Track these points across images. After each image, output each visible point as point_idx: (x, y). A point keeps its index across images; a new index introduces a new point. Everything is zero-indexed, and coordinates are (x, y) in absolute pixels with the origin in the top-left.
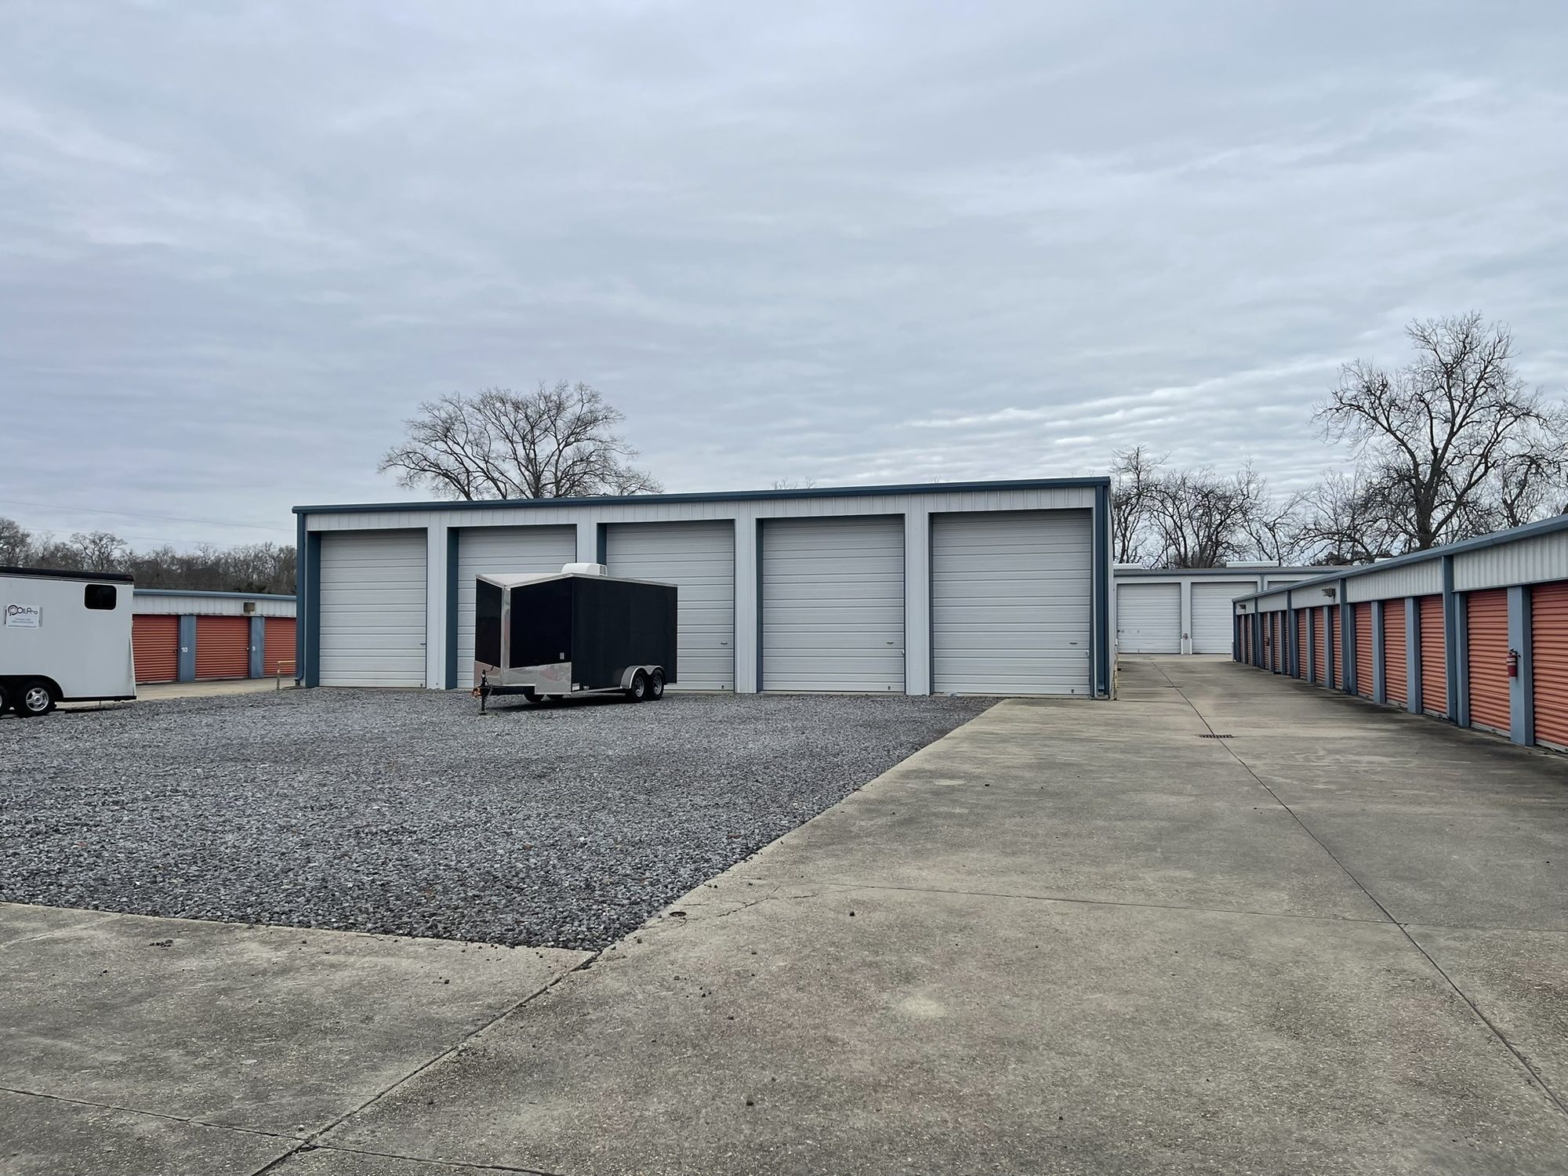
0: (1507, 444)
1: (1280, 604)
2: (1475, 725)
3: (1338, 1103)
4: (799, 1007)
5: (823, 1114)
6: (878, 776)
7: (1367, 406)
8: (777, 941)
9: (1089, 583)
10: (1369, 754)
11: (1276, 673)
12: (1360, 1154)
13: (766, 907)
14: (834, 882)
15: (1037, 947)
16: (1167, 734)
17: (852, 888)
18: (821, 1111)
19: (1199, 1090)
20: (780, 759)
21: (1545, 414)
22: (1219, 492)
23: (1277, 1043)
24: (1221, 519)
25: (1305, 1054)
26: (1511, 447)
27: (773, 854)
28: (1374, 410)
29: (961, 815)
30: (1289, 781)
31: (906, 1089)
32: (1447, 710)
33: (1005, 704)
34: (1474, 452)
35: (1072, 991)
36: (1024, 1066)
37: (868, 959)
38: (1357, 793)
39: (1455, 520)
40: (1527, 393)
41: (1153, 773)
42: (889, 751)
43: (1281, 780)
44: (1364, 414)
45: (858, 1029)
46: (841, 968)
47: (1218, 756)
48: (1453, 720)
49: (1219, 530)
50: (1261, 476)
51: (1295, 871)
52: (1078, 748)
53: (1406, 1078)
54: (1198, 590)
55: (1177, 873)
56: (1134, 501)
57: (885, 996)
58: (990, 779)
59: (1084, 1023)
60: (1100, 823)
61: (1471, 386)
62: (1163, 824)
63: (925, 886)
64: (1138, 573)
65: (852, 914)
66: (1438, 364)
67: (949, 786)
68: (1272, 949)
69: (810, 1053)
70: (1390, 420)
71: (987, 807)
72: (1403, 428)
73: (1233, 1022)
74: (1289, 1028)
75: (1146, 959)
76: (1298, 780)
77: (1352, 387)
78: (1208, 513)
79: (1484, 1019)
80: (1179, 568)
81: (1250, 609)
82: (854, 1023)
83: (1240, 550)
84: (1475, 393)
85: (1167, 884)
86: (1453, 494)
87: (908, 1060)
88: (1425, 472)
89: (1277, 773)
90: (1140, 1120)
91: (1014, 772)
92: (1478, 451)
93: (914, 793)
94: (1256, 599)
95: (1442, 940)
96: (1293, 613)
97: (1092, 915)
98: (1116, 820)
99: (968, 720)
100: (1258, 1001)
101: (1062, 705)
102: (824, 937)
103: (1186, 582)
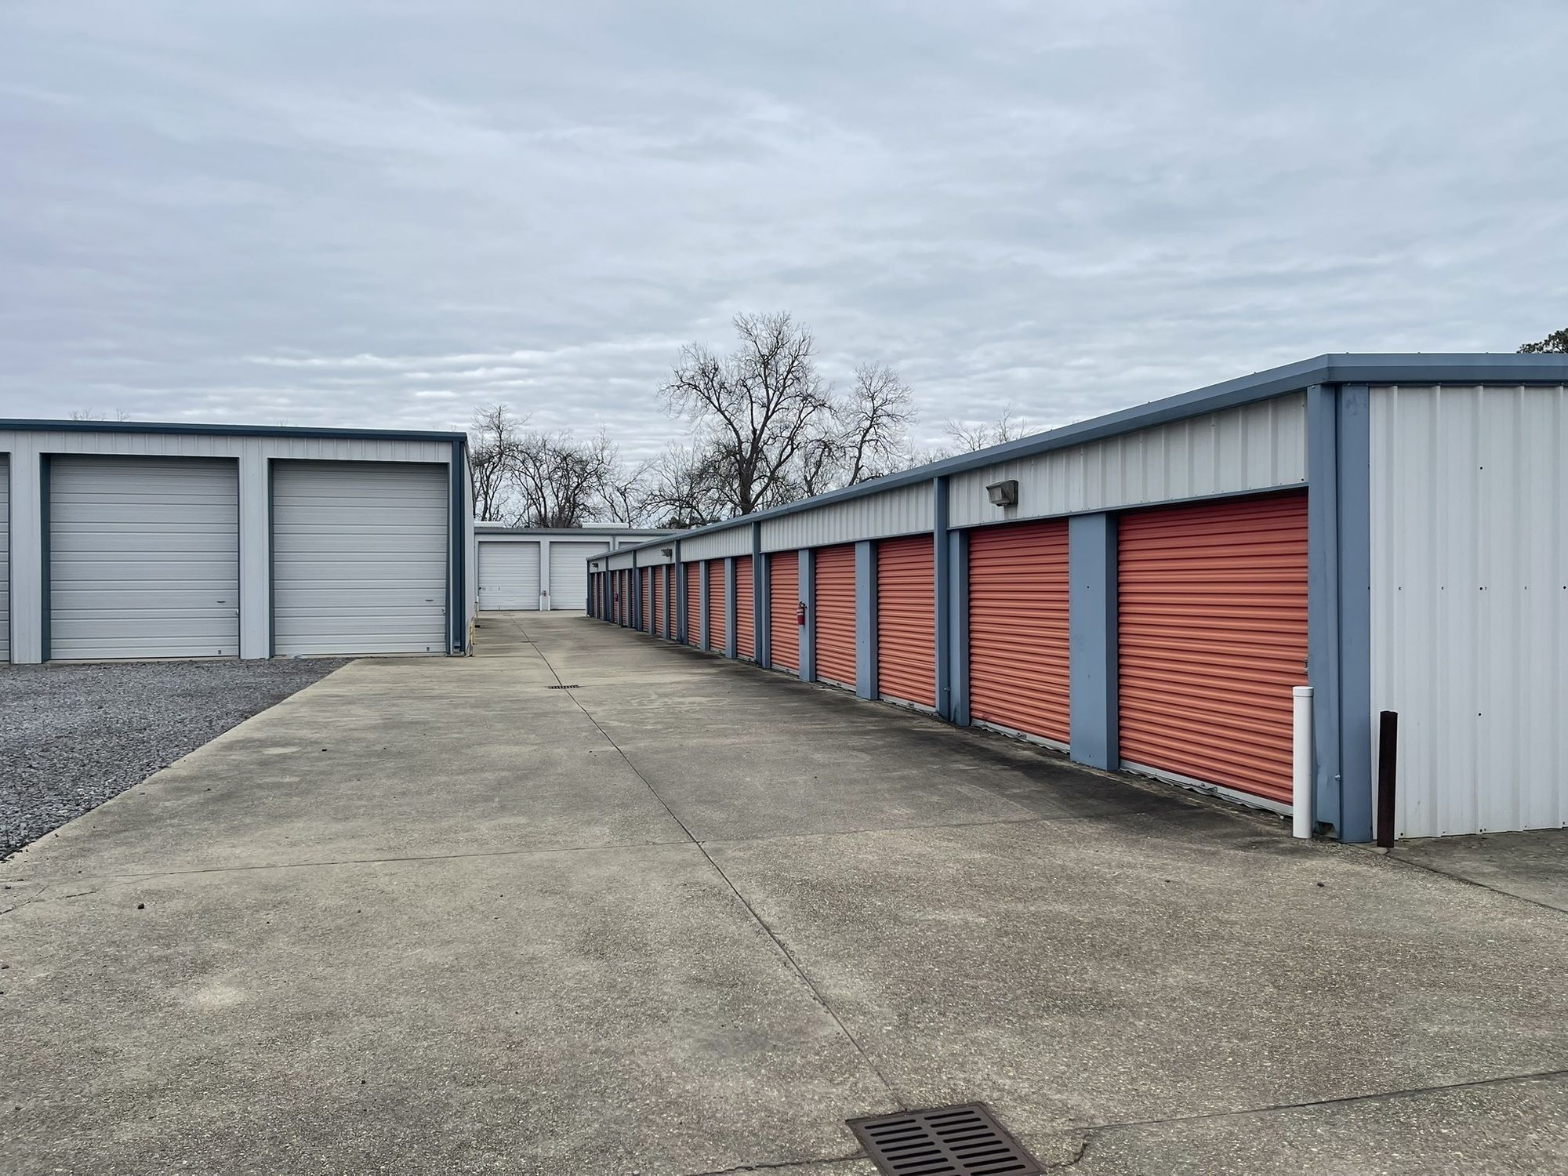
0: (808, 430)
1: (626, 563)
2: (775, 667)
3: (630, 1010)
4: (61, 1021)
5: (81, 1135)
6: (194, 750)
7: (702, 386)
8: (39, 949)
9: (446, 539)
10: (691, 696)
11: (623, 627)
12: (645, 1054)
13: (28, 912)
14: (124, 873)
15: (359, 912)
16: (518, 688)
17: (142, 877)
18: (78, 1133)
19: (508, 1023)
20: (65, 740)
21: (835, 406)
22: (577, 456)
23: (584, 966)
24: (578, 482)
25: (607, 971)
26: (810, 432)
27: (43, 850)
28: (708, 390)
29: (290, 784)
30: (623, 724)
31: (188, 1088)
32: (754, 655)
33: (354, 665)
34: (783, 435)
35: (391, 951)
36: (330, 1037)
37: (156, 954)
38: (679, 730)
39: (769, 493)
40: (823, 387)
41: (500, 726)
42: (211, 722)
43: (616, 724)
44: (700, 393)
45: (136, 1033)
46: (120, 969)
47: (563, 706)
48: (758, 663)
49: (576, 492)
50: (614, 444)
51: (618, 806)
52: (429, 706)
53: (690, 977)
54: (557, 549)
55: (512, 820)
56: (496, 459)
57: (173, 992)
58: (329, 743)
59: (401, 980)
60: (443, 779)
61: (782, 377)
62: (503, 774)
63: (237, 864)
64: (499, 531)
65: (141, 907)
66: (758, 355)
67: (280, 755)
68: (590, 880)
69: (70, 1070)
70: (720, 401)
71: (322, 773)
72: (730, 410)
73: (547, 954)
74: (596, 950)
75: (472, 907)
76: (631, 722)
77: (691, 368)
78: (567, 476)
79: (756, 916)
80: (539, 527)
81: (602, 568)
82: (130, 1027)
83: (595, 512)
84: (785, 383)
85: (501, 832)
86: (768, 470)
87: (194, 1057)
88: (747, 447)
89: (613, 718)
90: (446, 1066)
91: (356, 735)
92: (786, 434)
93: (237, 766)
94: (607, 558)
95: (730, 852)
96: (638, 571)
97: (421, 871)
98: (458, 774)
99: (312, 683)
100: (571, 931)
101: (417, 664)
102: (101, 937)
103: (545, 541)
